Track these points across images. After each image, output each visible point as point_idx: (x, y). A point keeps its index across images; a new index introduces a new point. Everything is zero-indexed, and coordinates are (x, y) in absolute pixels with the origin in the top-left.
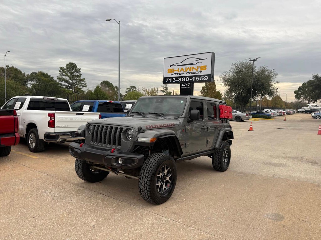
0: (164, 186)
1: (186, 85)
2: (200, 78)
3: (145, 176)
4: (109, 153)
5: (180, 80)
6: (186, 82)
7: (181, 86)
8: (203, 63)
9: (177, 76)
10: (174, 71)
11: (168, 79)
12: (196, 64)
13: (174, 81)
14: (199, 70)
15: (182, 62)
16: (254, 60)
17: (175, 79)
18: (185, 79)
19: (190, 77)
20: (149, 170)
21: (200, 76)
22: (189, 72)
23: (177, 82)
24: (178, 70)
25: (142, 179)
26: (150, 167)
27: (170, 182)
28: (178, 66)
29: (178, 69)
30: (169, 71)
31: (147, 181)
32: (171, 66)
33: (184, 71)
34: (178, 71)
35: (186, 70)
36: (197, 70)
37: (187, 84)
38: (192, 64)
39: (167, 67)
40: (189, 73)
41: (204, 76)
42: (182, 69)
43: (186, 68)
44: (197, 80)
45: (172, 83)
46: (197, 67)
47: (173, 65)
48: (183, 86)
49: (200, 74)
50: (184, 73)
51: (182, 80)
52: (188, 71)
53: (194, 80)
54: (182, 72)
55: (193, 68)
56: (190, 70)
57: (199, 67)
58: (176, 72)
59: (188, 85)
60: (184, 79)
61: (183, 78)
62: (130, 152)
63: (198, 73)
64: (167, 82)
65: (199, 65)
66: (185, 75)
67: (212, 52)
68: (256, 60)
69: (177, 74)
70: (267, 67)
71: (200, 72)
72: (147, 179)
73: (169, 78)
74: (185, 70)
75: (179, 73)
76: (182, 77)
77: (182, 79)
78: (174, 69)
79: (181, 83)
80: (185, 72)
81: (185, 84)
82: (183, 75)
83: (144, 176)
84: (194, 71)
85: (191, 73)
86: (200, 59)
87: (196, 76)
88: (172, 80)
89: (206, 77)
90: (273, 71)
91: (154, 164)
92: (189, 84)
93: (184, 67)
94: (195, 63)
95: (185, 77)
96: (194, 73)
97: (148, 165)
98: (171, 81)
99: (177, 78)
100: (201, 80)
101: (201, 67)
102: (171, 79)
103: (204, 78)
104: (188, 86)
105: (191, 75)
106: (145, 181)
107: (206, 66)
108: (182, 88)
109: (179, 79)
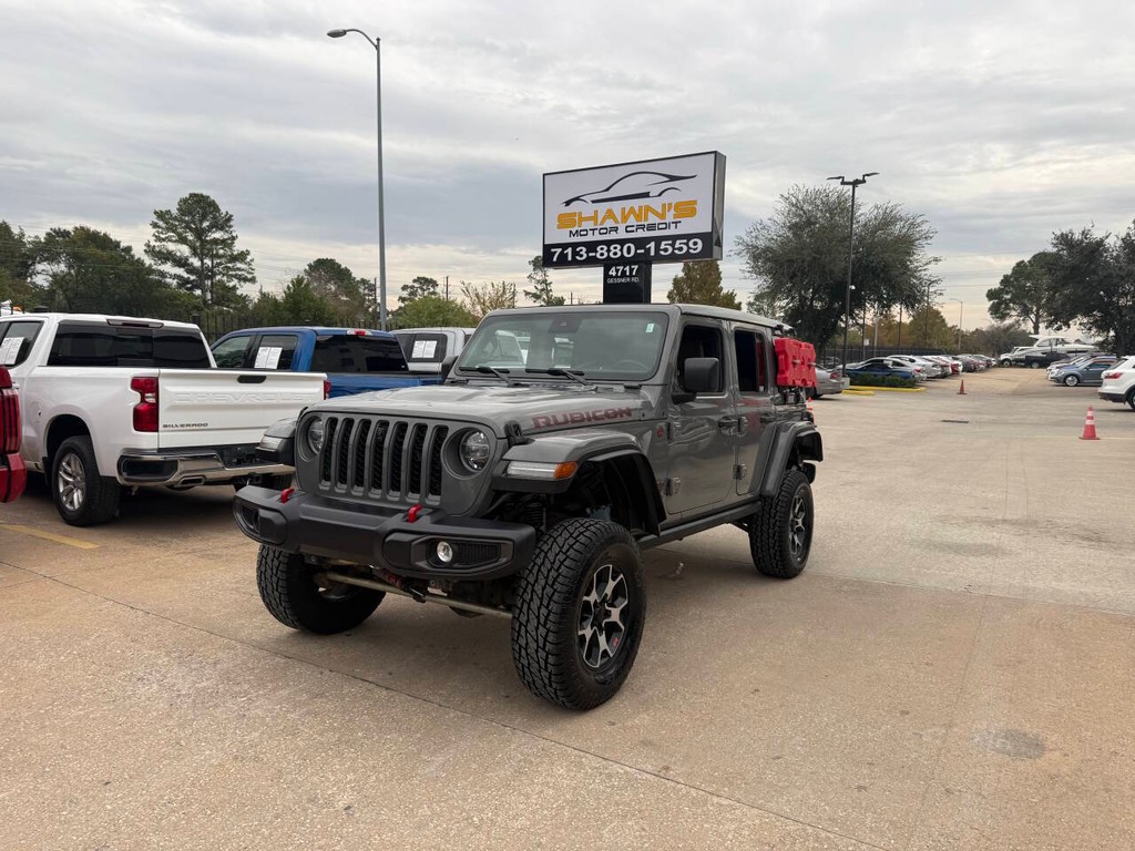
0: (602, 639)
1: (624, 272)
2: (673, 245)
3: (541, 599)
4: (395, 522)
5: (601, 253)
6: (623, 261)
7: (606, 276)
8: (684, 192)
9: (590, 238)
10: (582, 219)
11: (560, 250)
12: (660, 195)
13: (581, 256)
14: (670, 218)
15: (608, 190)
16: (855, 183)
17: (584, 249)
18: (621, 250)
19: (640, 242)
20: (553, 574)
21: (674, 238)
22: (636, 223)
23: (591, 262)
24: (594, 218)
25: (529, 608)
26: (557, 563)
27: (623, 628)
28: (593, 202)
29: (596, 212)
30: (564, 221)
31: (548, 615)
32: (568, 203)
33: (617, 222)
34: (596, 221)
35: (625, 218)
36: (662, 216)
37: (627, 268)
38: (646, 195)
39: (556, 208)
40: (634, 229)
41: (689, 237)
42: (610, 214)
43: (624, 209)
44: (662, 253)
45: (575, 263)
46: (664, 205)
47: (577, 199)
48: (614, 274)
49: (672, 231)
50: (616, 229)
51: (611, 255)
52: (632, 221)
53: (652, 253)
54: (609, 223)
55: (648, 208)
56: (638, 217)
57: (670, 204)
58: (588, 225)
59: (631, 270)
60: (615, 252)
61: (612, 248)
62: (475, 516)
63: (667, 226)
64: (555, 259)
65: (670, 197)
66: (622, 235)
67: (715, 152)
68: (864, 181)
69: (593, 230)
70: (899, 208)
71: (673, 226)
72: (547, 607)
73: (564, 246)
74: (619, 219)
75: (599, 227)
76: (608, 243)
77: (609, 251)
78: (580, 213)
79: (608, 264)
80: (622, 223)
81: (621, 268)
82: (613, 236)
83: (535, 597)
84: (653, 219)
85: (641, 227)
86: (673, 178)
87: (658, 240)
88: (575, 253)
89: (695, 244)
90: (919, 221)
91: (571, 553)
92: (636, 267)
93: (617, 206)
94: (655, 191)
95: (622, 242)
96: (651, 227)
97: (552, 559)
98: (570, 259)
99: (592, 246)
100: (676, 252)
101: (678, 205)
102: (569, 250)
103: (687, 244)
104: (631, 276)
105: (641, 234)
106: (538, 617)
107: (695, 202)
108: (611, 281)
109: (598, 249)
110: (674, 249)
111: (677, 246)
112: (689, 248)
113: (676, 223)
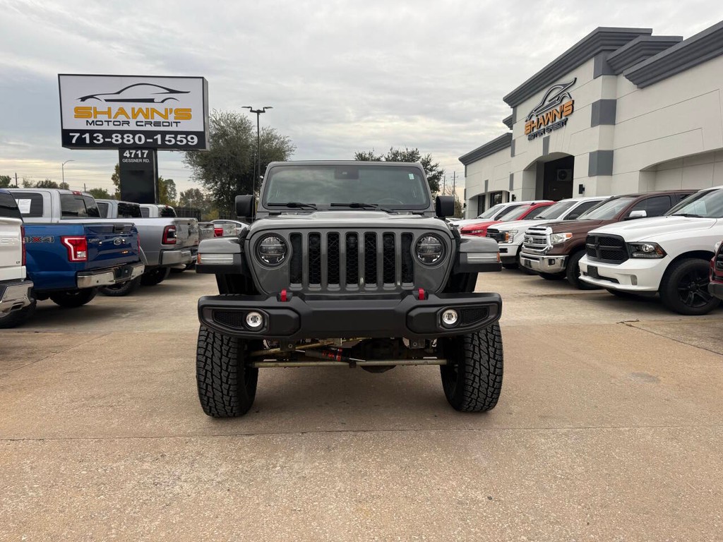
1: (136, 156)
2: (175, 138)
5: (116, 139)
6: (135, 147)
7: (121, 157)
8: (180, 102)
9: (105, 127)
10: (96, 113)
11: (78, 135)
12: (163, 102)
13: (99, 140)
14: (171, 118)
15: (119, 93)
16: (258, 112)
17: (101, 136)
18: (134, 138)
19: (149, 134)
21: (176, 133)
22: (144, 120)
23: (107, 146)
24: (109, 112)
28: (107, 100)
29: (109, 109)
30: (80, 112)
32: (83, 99)
33: (128, 117)
35: (135, 116)
36: (166, 116)
37: (139, 152)
38: (152, 101)
39: (72, 103)
40: (143, 124)
41: (187, 133)
42: (122, 111)
43: (133, 109)
44: (167, 143)
45: (92, 146)
46: (166, 110)
47: (92, 97)
48: (128, 155)
49: (174, 128)
50: (128, 123)
51: (125, 141)
52: (141, 118)
53: (159, 142)
54: (122, 118)
55: (154, 110)
56: (146, 116)
57: (171, 110)
59: (143, 154)
60: (128, 139)
61: (125, 136)
63: (170, 124)
64: (74, 141)
65: (168, 104)
66: (133, 127)
67: (203, 78)
68: (264, 112)
69: (108, 122)
70: (275, 131)
71: (174, 125)
73: (82, 132)
74: (130, 115)
75: (113, 120)
76: (122, 133)
77: (123, 138)
78: (95, 108)
79: (122, 148)
81: (134, 152)
82: (125, 127)
84: (157, 118)
85: (150, 123)
86: (172, 91)
87: (164, 134)
88: (92, 138)
89: (192, 138)
90: (286, 139)
92: (146, 152)
93: (128, 107)
94: (158, 98)
95: (134, 133)
96: (157, 124)
98: (88, 141)
99: (107, 134)
100: (179, 143)
101: (177, 111)
102: (87, 136)
103: (186, 138)
104: (142, 157)
105: (148, 128)
107: (190, 110)
108: (126, 161)
109: (114, 136)
110: (176, 141)
111: (179, 138)
112: (188, 141)
113: (177, 123)
